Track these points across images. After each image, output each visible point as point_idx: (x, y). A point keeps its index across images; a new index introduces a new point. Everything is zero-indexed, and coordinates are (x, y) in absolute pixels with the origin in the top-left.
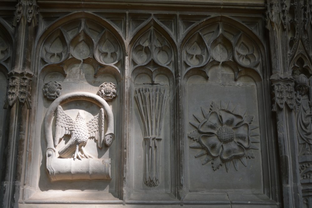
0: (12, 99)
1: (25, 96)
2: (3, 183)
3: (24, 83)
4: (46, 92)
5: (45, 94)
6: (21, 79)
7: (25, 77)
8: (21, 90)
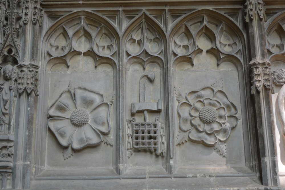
0: (260, 86)
1: (269, 82)
2: (264, 159)
3: (267, 71)
4: (275, 79)
5: (275, 81)
6: (263, 68)
7: (267, 66)
8: (265, 77)
